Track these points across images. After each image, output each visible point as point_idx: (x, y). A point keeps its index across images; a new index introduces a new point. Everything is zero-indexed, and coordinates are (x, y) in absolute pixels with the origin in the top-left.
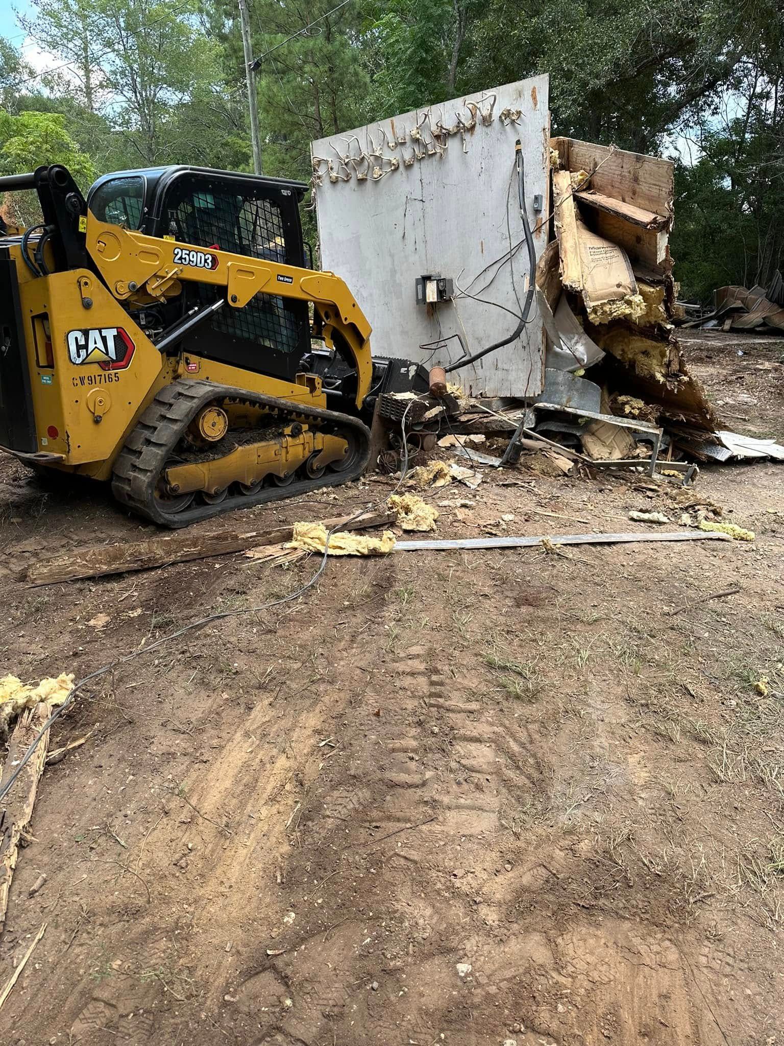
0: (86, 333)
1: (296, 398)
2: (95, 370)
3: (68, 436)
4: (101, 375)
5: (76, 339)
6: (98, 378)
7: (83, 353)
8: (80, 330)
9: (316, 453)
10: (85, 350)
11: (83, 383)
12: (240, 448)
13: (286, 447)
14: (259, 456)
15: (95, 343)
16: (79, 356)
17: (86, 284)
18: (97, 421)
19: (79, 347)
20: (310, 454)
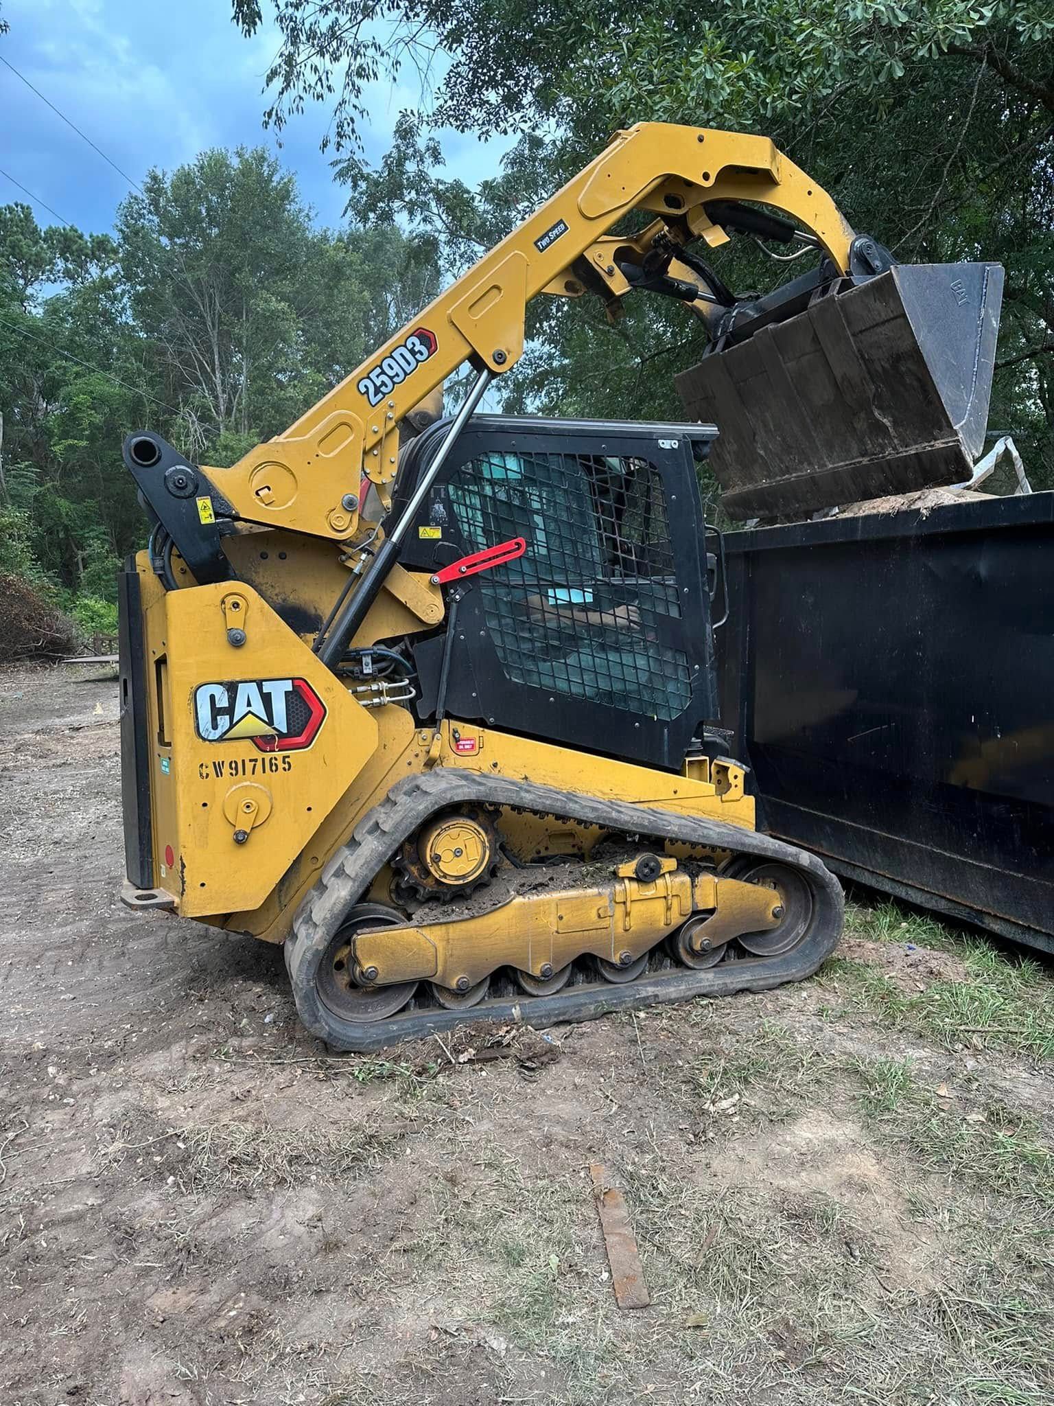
0: (232, 688)
1: (683, 802)
2: (247, 750)
3: (183, 866)
4: (256, 760)
5: (212, 697)
6: (249, 766)
7: (224, 721)
8: (220, 684)
9: (700, 915)
10: (227, 717)
11: (219, 773)
12: (519, 900)
13: (624, 903)
14: (561, 918)
15: (249, 704)
16: (215, 727)
17: (236, 605)
18: (241, 840)
19: (216, 712)
20: (685, 918)
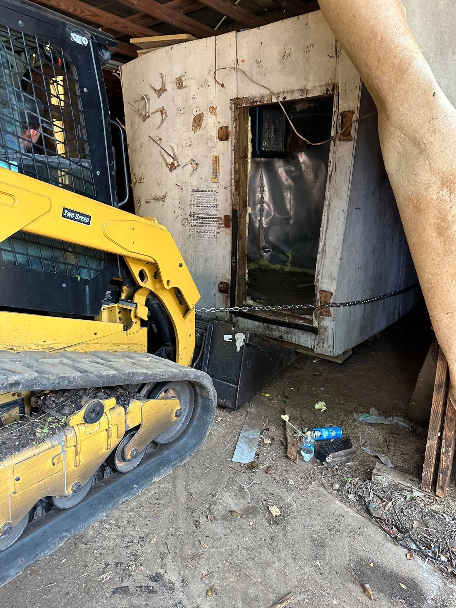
9: (130, 432)
13: (75, 445)
14: (18, 479)
20: (120, 439)
